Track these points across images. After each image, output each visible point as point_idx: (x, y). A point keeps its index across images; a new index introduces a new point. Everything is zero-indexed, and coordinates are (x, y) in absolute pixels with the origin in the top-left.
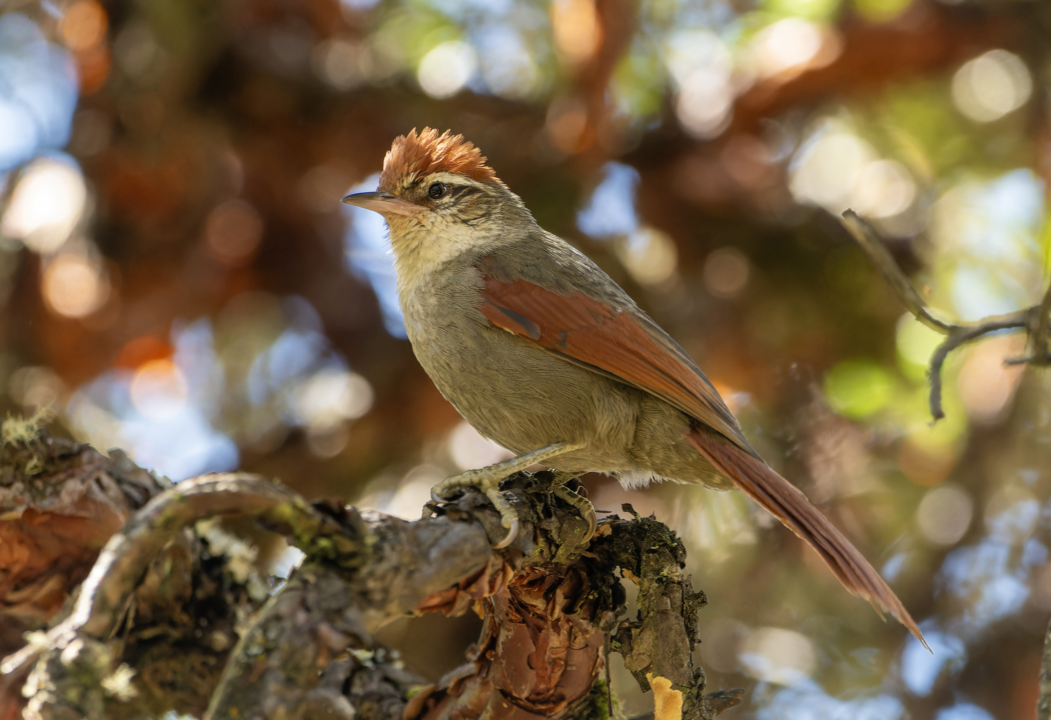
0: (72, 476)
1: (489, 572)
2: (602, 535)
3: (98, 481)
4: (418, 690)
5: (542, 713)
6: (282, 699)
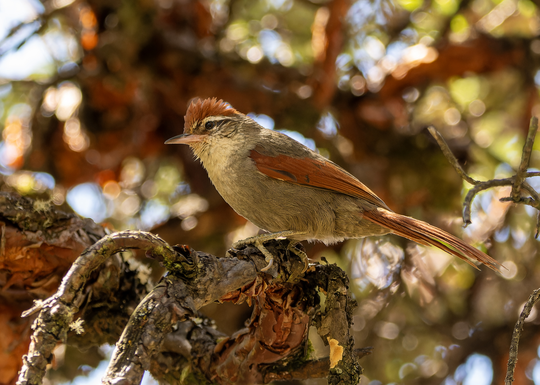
0: (66, 229)
1: (255, 285)
2: (311, 271)
3: (78, 232)
4: (222, 339)
5: (278, 353)
6: (153, 338)
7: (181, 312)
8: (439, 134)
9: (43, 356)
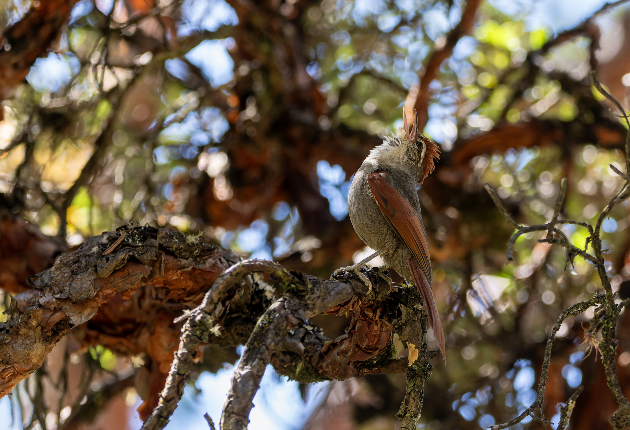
0: (210, 257)
1: (352, 301)
2: (395, 292)
3: (220, 260)
4: (327, 343)
5: (370, 354)
6: (273, 340)
7: (295, 321)
8: (493, 190)
9: (189, 353)
